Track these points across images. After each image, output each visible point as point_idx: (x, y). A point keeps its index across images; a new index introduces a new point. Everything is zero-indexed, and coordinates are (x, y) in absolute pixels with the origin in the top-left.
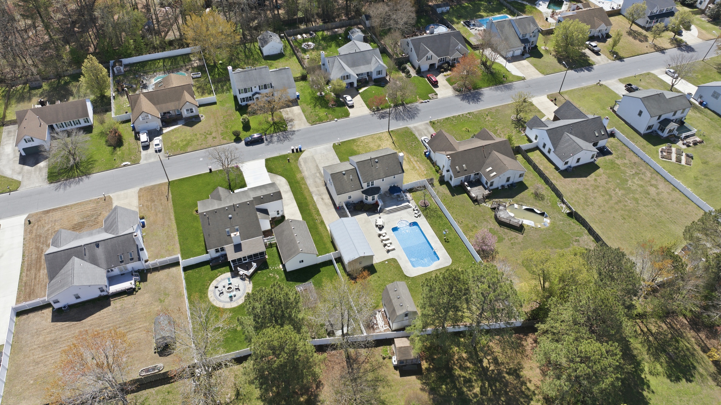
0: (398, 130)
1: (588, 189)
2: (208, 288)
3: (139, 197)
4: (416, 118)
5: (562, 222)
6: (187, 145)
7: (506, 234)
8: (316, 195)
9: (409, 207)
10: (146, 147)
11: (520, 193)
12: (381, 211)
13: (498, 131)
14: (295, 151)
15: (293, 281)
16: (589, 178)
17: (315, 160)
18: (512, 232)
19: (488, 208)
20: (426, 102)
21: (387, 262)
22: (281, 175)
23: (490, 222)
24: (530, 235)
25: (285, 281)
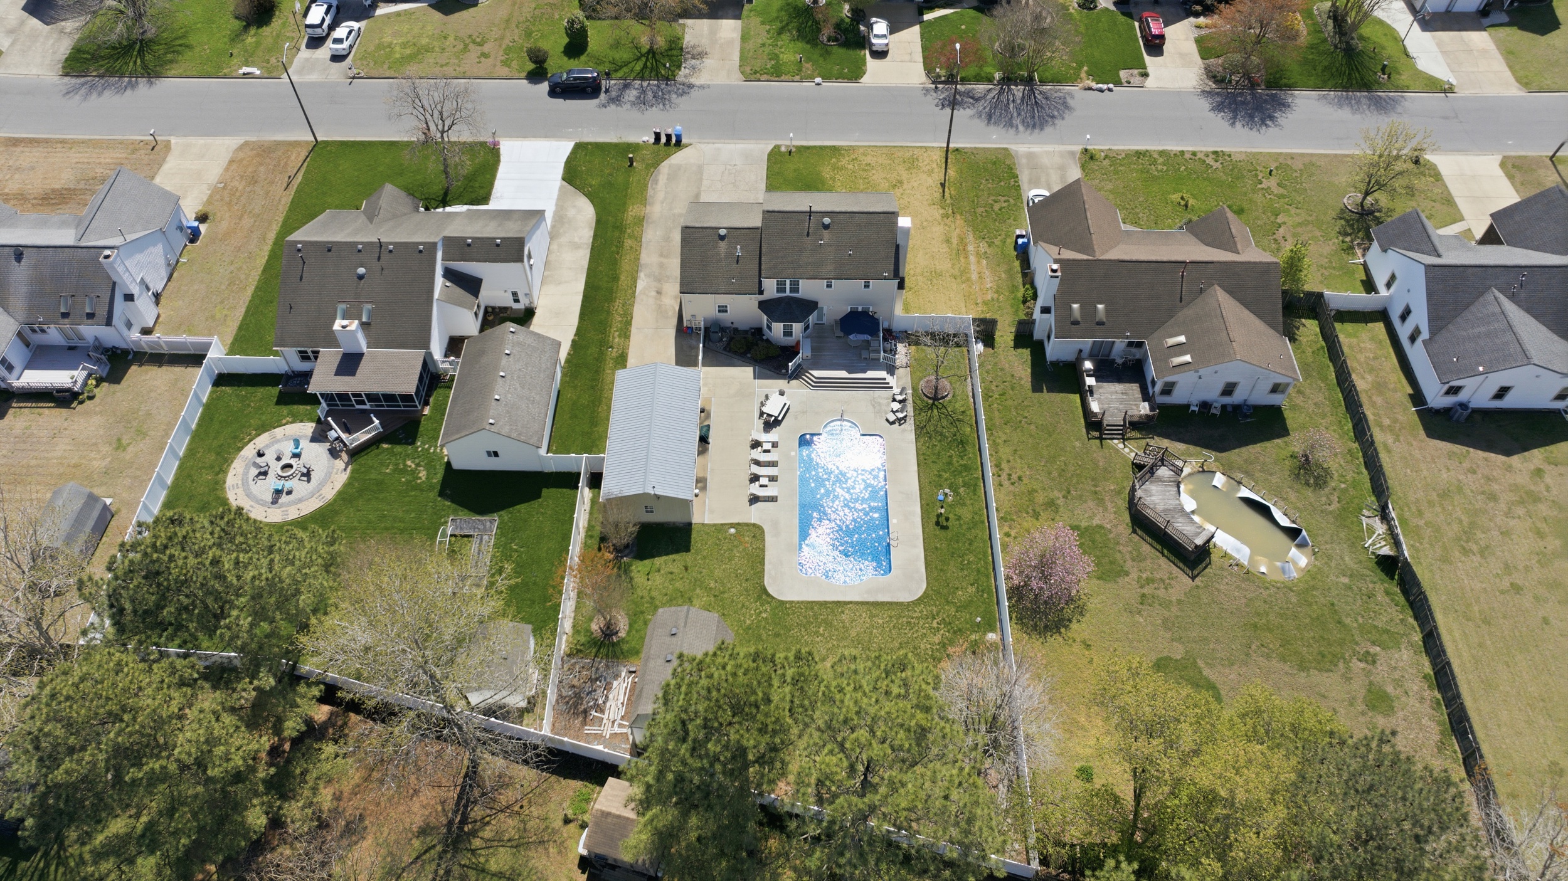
0: (974, 152)
1: (1493, 497)
2: (240, 449)
3: (231, 162)
4: (1048, 130)
5: (1346, 580)
6: (410, 59)
7: (1138, 558)
8: (648, 276)
9: (883, 385)
10: (316, 42)
11: (1255, 442)
12: (797, 374)
13: (1281, 230)
14: (663, 139)
15: (453, 501)
16: (1516, 460)
17: (701, 179)
18: (1163, 561)
19: (1123, 457)
20: (1101, 91)
21: (732, 531)
22: (590, 196)
23: (1109, 505)
24: (1219, 590)
25: (433, 494)
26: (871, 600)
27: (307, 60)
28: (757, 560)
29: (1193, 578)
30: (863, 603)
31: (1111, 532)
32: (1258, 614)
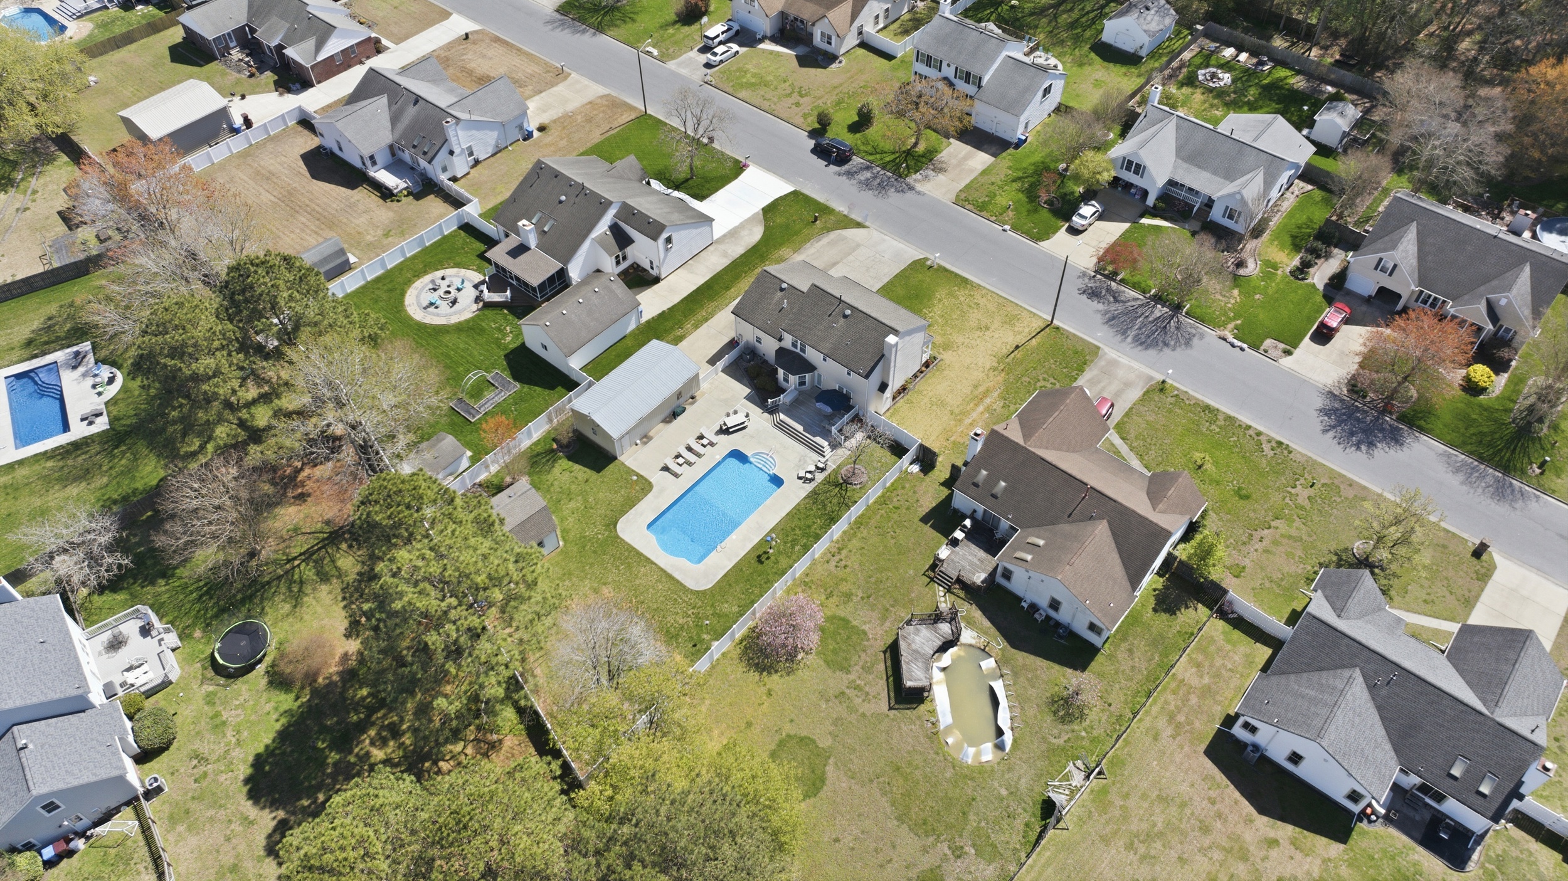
2: (437, 270)
3: (590, 103)
6: (750, 86)
7: (867, 669)
9: (819, 451)
12: (772, 411)
15: (508, 363)
17: (849, 254)
19: (934, 601)
20: (1233, 346)
21: (635, 478)
22: (767, 228)
23: (888, 624)
24: (900, 727)
25: (502, 353)
26: (669, 571)
27: (691, 58)
28: (630, 503)
29: (890, 709)
30: (662, 570)
31: (868, 640)
32: (910, 764)
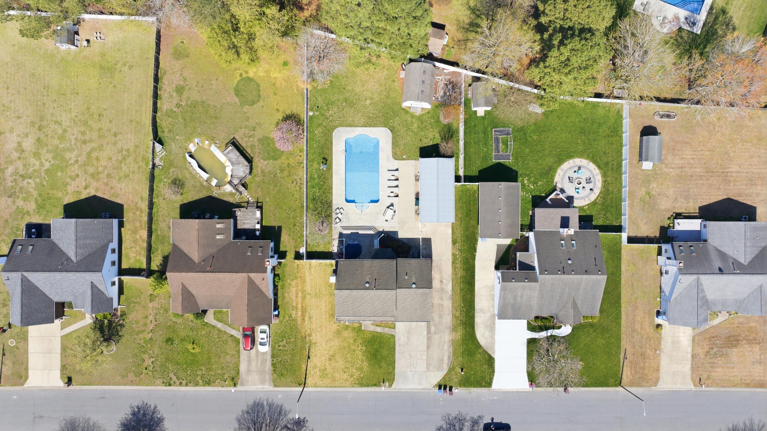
0: (291, 383)
1: (109, 175)
2: (601, 193)
3: (658, 370)
8: (447, 292)
9: (345, 228)
11: (195, 201)
12: (380, 233)
15: (511, 169)
16: (93, 193)
17: (427, 360)
19: (249, 193)
21: (404, 157)
22: (479, 346)
23: (259, 170)
24: (226, 133)
25: (520, 172)
26: (353, 128)
29: (234, 138)
30: (357, 126)
31: (261, 158)
32: (214, 123)
